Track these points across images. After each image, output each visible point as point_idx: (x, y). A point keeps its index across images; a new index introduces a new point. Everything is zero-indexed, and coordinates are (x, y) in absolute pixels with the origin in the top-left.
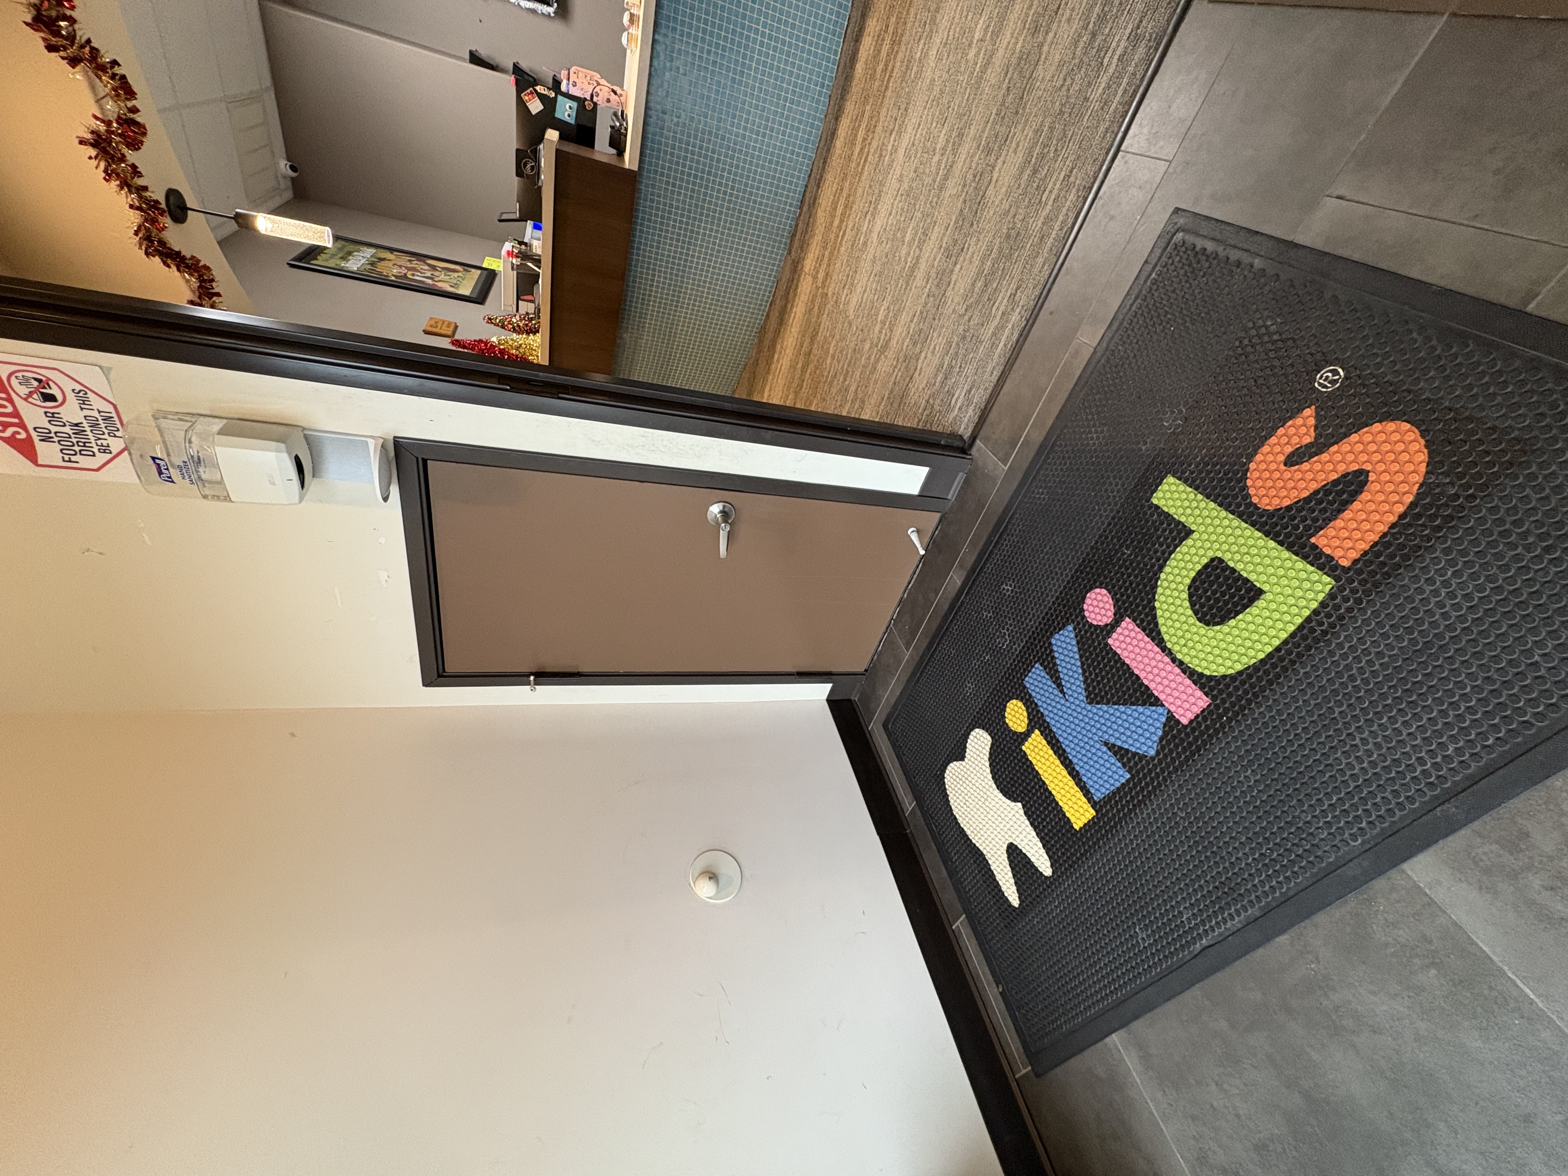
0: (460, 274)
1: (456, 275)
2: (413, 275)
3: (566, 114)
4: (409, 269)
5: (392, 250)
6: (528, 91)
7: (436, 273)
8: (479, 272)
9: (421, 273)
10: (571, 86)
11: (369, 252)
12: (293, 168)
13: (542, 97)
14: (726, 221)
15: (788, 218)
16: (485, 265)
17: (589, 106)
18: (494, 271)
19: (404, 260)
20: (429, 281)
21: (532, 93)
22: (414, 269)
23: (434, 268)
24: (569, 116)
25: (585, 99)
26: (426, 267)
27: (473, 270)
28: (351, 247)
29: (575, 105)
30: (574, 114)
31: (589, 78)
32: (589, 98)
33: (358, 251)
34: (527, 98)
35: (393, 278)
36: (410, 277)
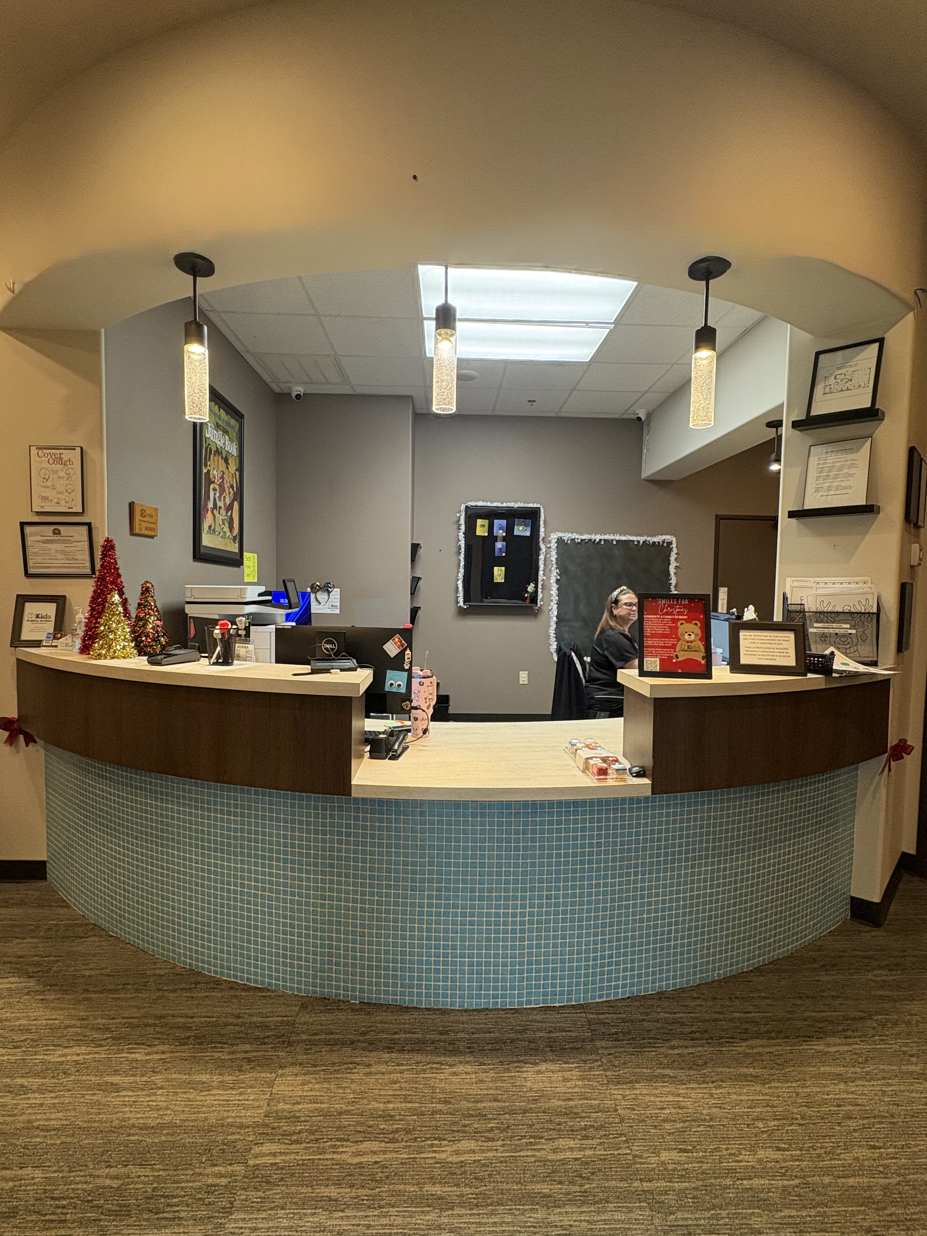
0: (228, 534)
1: (226, 529)
2: (214, 489)
3: (392, 682)
4: (221, 485)
5: (240, 469)
6: (403, 642)
7: (223, 511)
8: (237, 551)
9: (220, 497)
10: (420, 680)
11: (233, 449)
12: (298, 396)
13: (401, 655)
14: (323, 906)
15: (346, 989)
16: (246, 555)
17: (406, 705)
18: (242, 564)
19: (231, 480)
20: (210, 505)
21: (402, 645)
22: (222, 490)
23: (230, 508)
24: (391, 685)
25: (411, 701)
26: (228, 502)
27: (237, 545)
28: (234, 434)
29: (403, 690)
30: (394, 690)
31: (430, 697)
32: (413, 705)
33: (230, 439)
34: (397, 640)
35: (205, 471)
36: (212, 486)
